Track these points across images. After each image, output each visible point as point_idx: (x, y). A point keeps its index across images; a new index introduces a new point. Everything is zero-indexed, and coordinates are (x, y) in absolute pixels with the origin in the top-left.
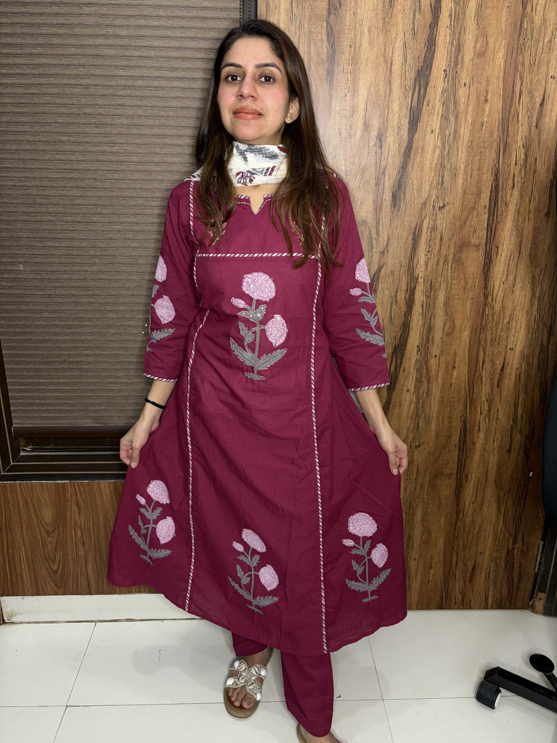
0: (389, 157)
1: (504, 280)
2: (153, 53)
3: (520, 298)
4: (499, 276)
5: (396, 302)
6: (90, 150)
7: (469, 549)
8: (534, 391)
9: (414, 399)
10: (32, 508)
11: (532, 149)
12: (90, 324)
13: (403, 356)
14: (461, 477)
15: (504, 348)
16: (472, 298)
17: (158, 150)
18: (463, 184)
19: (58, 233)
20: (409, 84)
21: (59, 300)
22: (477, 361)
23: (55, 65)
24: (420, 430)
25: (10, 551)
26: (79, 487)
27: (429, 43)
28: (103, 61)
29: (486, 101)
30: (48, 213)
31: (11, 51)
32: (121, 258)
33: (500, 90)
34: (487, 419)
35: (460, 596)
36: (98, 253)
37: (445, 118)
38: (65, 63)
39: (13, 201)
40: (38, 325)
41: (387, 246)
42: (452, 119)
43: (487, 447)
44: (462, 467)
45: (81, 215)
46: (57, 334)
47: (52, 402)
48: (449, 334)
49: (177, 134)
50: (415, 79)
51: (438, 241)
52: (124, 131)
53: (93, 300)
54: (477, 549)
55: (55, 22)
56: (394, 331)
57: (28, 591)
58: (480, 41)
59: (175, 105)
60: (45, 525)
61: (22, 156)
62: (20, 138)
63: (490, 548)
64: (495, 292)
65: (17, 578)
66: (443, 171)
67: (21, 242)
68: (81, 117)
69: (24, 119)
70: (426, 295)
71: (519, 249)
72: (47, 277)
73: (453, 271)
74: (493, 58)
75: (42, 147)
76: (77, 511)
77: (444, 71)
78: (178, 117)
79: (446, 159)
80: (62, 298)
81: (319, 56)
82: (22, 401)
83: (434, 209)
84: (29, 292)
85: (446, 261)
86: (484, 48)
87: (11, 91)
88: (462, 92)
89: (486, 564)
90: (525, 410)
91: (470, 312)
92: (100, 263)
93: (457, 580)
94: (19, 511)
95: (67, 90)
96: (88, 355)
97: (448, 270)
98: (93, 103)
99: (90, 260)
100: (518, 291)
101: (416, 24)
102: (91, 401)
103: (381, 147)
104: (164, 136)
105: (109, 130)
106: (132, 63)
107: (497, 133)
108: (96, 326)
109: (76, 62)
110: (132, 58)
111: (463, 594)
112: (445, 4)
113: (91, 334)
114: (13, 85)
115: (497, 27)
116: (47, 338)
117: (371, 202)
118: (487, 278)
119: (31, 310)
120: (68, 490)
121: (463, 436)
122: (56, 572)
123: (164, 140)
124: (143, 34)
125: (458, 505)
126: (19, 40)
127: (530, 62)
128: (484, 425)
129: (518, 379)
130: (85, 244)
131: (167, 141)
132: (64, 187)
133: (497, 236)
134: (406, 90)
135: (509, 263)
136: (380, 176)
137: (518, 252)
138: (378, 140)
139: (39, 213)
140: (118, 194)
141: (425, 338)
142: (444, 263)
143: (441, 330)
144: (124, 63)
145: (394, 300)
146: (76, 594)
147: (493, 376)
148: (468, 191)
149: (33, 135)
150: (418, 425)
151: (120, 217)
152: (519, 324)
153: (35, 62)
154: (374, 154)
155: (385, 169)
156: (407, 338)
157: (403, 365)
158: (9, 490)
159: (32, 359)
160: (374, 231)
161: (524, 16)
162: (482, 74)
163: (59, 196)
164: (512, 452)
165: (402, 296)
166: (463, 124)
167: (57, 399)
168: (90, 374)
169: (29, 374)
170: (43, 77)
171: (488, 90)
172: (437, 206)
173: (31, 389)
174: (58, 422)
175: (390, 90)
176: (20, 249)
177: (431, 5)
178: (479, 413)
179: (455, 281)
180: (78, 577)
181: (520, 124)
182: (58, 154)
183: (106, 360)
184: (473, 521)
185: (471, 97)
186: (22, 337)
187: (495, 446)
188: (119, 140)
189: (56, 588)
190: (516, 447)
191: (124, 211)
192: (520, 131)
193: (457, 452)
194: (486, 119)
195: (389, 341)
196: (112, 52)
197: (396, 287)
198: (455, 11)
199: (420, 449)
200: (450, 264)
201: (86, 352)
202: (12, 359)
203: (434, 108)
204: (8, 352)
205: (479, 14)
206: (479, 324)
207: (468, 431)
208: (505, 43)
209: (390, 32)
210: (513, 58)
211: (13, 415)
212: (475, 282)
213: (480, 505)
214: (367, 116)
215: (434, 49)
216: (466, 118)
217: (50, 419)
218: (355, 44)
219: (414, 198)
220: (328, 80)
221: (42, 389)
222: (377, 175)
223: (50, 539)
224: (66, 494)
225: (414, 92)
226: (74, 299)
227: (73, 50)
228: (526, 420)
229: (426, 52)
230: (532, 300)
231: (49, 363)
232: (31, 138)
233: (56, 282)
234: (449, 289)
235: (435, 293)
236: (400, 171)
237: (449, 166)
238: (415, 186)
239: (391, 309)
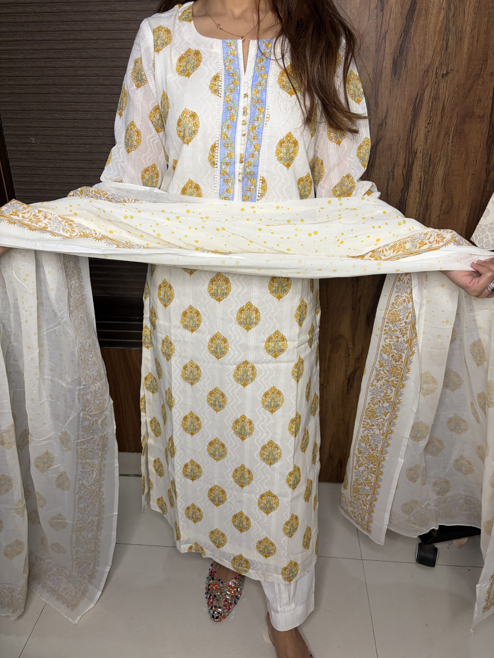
0: (391, 20)
5: (393, 178)
6: (92, 19)
16: (473, 174)
18: (469, 49)
19: (64, 105)
21: (67, 173)
30: (55, 85)
36: (101, 126)
39: (24, 74)
45: (84, 86)
48: (447, 212)
51: (439, 112)
61: (30, 28)
66: (447, 35)
67: (32, 115)
70: (424, 171)
72: (56, 150)
73: (454, 144)
75: (48, 18)
79: (451, 21)
80: (70, 171)
83: (436, 77)
84: (41, 165)
85: (447, 133)
91: (470, 189)
97: (448, 143)
99: (94, 133)
103: (382, 10)
117: (370, 70)
118: (490, 152)
130: (89, 116)
132: (69, 58)
136: (380, 42)
138: (379, 2)
139: (46, 85)
141: (421, 216)
142: (445, 136)
143: (438, 208)
145: (391, 175)
148: (474, 57)
154: (375, 18)
155: (386, 33)
160: (372, 103)
163: (64, 67)
165: (399, 172)
172: (440, 74)
176: (31, 122)
179: (455, 156)
182: (62, 24)
197: (393, 163)
200: (451, 137)
206: (479, 201)
212: (477, 156)
219: (416, 65)
222: (378, 40)
233: (65, 155)
234: (449, 164)
235: (433, 168)
236: (403, 36)
237: (454, 29)
238: (418, 52)
239: (388, 186)
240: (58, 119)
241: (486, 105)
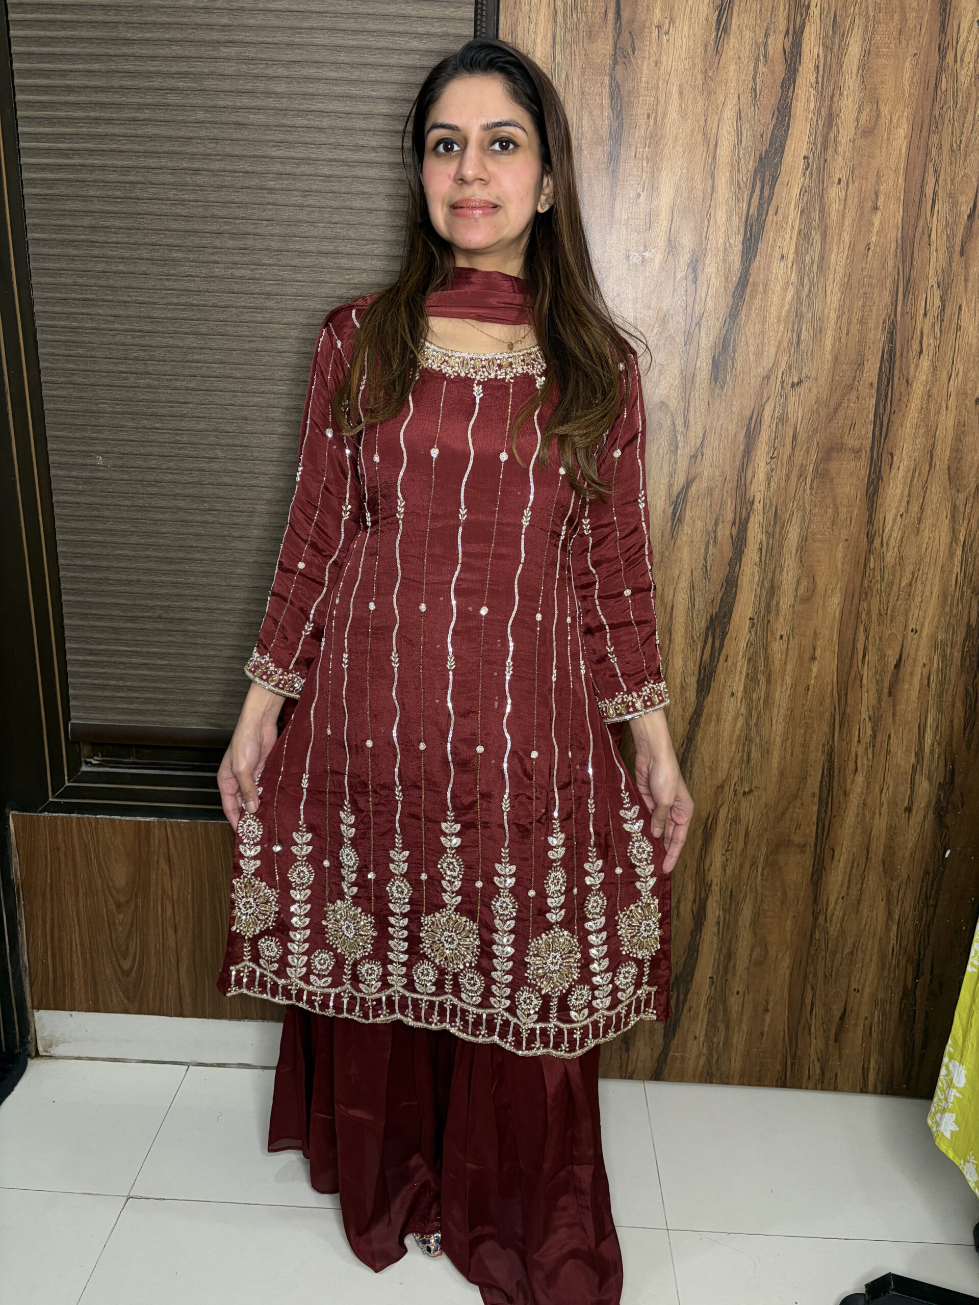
0: (709, 298)
1: (902, 510)
2: (326, 122)
3: (931, 543)
4: (894, 505)
5: (715, 542)
6: (219, 274)
7: (836, 982)
8: (953, 705)
9: (743, 711)
10: (95, 862)
11: (953, 290)
12: (203, 557)
13: (724, 634)
14: (822, 852)
15: (902, 629)
16: (847, 540)
17: (327, 277)
18: (833, 346)
19: (160, 407)
20: (745, 179)
21: (157, 516)
22: (853, 649)
23: (170, 138)
24: (753, 762)
25: (56, 932)
26: (172, 830)
27: (779, 111)
28: (246, 133)
29: (876, 208)
30: (147, 373)
31: (102, 114)
32: (260, 452)
33: (900, 192)
34: (870, 751)
35: (818, 1065)
36: (222, 442)
37: (804, 236)
38: (186, 135)
39: (94, 353)
40: (120, 555)
41: (702, 445)
42: (816, 237)
43: (869, 801)
44: (825, 834)
45: (199, 378)
46: (150, 571)
47: (136, 684)
48: (807, 599)
49: (358, 252)
50: (755, 172)
51: (788, 441)
52: (274, 245)
53: (211, 519)
54: (850, 981)
55: (175, 69)
56: (710, 590)
57: (81, 1003)
58: (867, 110)
59: (358, 205)
60: (114, 892)
61: (111, 282)
62: (110, 252)
63: (873, 981)
64: (886, 530)
65: (64, 980)
66: (799, 324)
67: (102, 420)
68: (206, 222)
69: (118, 223)
70: (766, 532)
71: (929, 459)
72: (140, 478)
73: (813, 492)
74: (888, 139)
75: (144, 269)
76: (168, 872)
77: (805, 158)
78: (361, 224)
79: (805, 304)
80: (161, 512)
81: (595, 131)
82: (88, 681)
83: (782, 387)
84: (109, 501)
85: (802, 475)
86: (872, 122)
87: (99, 177)
88: (834, 193)
89: (864, 1011)
90: (938, 738)
91: (843, 564)
92: (225, 458)
93: (813, 1036)
94: (75, 864)
95: (188, 179)
96: (197, 609)
97: (805, 490)
98: (228, 199)
99: (210, 452)
100: (927, 531)
101: (758, 81)
102: (199, 687)
103: (695, 282)
104: (337, 254)
105: (250, 243)
106: (291, 138)
107: (892, 262)
108: (213, 561)
109: (203, 133)
110: (293, 129)
111: (824, 1061)
112: (808, 49)
113: (206, 574)
114: (103, 168)
115: (895, 87)
116: (134, 577)
117: (676, 371)
118: (872, 506)
119: (111, 530)
120: (154, 834)
121: (827, 779)
122: (127, 973)
123: (337, 261)
124: (311, 91)
125: (815, 901)
126: (117, 98)
127: (952, 146)
128: (865, 762)
129: (926, 682)
130: (202, 425)
131: (343, 262)
132: (175, 332)
133: (891, 436)
134: (740, 188)
135: (911, 482)
136: (692, 330)
137: (927, 464)
138: (690, 270)
139: (132, 373)
140: (260, 346)
141: (763, 605)
142: (799, 479)
143: (791, 593)
144: (280, 137)
145: (712, 537)
146: (159, 1015)
147: (880, 676)
148: (843, 358)
149: (131, 249)
150: (749, 756)
151: (261, 384)
152: (928, 588)
153: (140, 132)
154: (683, 293)
155: (701, 316)
156: (732, 605)
157: (724, 649)
158: (60, 828)
159: (108, 612)
160: (679, 421)
161: (941, 69)
162: (869, 164)
163: (165, 347)
164: (914, 811)
165: (725, 532)
166: (835, 247)
167: (144, 680)
168: (199, 641)
169: (101, 636)
170: (151, 157)
171: (879, 190)
172: (789, 382)
173: (103, 662)
174: (144, 719)
175: (713, 187)
176: (99, 431)
177: (784, 50)
178: (856, 739)
179: (817, 510)
180: (163, 984)
181: (933, 247)
182: (168, 280)
183: (227, 619)
184: (843, 932)
185: (849, 202)
186: (95, 575)
187: (883, 799)
188: (265, 260)
189: (126, 1001)
190: (921, 803)
191: (268, 374)
192: (933, 259)
193: (816, 808)
194: (874, 239)
195: (702, 607)
196: (261, 118)
197: (715, 516)
198: (825, 59)
199: (752, 797)
200: (809, 481)
201: (195, 604)
202: (76, 610)
203: (785, 218)
204: (71, 598)
205: (864, 66)
206: (859, 584)
207: (836, 771)
208: (908, 114)
209: (715, 93)
210: (923, 139)
211: (72, 703)
212: (852, 512)
213: (856, 903)
214: (673, 229)
215: (789, 123)
216: (840, 236)
217: (130, 714)
218: (657, 112)
219: (750, 368)
220: (610, 170)
221: (121, 663)
222: (688, 328)
223: (121, 916)
224: (152, 841)
225: (753, 191)
226: (180, 515)
227: (200, 115)
228: (939, 757)
229: (775, 126)
230: (951, 547)
231: (134, 619)
232: (127, 254)
233: (155, 486)
234: (806, 523)
235: (782, 528)
236: (727, 322)
237: (810, 315)
238: (752, 348)
239: (706, 553)
240: (147, 429)
241: (863, 433)
